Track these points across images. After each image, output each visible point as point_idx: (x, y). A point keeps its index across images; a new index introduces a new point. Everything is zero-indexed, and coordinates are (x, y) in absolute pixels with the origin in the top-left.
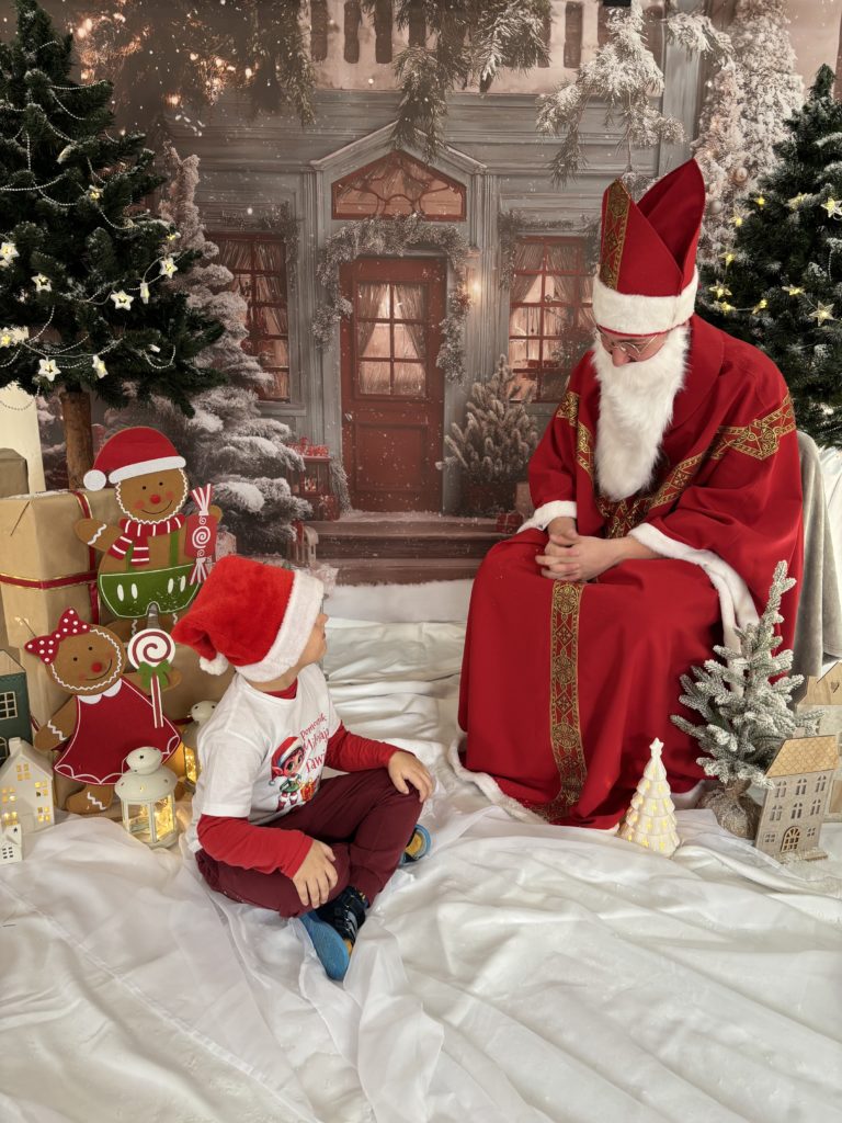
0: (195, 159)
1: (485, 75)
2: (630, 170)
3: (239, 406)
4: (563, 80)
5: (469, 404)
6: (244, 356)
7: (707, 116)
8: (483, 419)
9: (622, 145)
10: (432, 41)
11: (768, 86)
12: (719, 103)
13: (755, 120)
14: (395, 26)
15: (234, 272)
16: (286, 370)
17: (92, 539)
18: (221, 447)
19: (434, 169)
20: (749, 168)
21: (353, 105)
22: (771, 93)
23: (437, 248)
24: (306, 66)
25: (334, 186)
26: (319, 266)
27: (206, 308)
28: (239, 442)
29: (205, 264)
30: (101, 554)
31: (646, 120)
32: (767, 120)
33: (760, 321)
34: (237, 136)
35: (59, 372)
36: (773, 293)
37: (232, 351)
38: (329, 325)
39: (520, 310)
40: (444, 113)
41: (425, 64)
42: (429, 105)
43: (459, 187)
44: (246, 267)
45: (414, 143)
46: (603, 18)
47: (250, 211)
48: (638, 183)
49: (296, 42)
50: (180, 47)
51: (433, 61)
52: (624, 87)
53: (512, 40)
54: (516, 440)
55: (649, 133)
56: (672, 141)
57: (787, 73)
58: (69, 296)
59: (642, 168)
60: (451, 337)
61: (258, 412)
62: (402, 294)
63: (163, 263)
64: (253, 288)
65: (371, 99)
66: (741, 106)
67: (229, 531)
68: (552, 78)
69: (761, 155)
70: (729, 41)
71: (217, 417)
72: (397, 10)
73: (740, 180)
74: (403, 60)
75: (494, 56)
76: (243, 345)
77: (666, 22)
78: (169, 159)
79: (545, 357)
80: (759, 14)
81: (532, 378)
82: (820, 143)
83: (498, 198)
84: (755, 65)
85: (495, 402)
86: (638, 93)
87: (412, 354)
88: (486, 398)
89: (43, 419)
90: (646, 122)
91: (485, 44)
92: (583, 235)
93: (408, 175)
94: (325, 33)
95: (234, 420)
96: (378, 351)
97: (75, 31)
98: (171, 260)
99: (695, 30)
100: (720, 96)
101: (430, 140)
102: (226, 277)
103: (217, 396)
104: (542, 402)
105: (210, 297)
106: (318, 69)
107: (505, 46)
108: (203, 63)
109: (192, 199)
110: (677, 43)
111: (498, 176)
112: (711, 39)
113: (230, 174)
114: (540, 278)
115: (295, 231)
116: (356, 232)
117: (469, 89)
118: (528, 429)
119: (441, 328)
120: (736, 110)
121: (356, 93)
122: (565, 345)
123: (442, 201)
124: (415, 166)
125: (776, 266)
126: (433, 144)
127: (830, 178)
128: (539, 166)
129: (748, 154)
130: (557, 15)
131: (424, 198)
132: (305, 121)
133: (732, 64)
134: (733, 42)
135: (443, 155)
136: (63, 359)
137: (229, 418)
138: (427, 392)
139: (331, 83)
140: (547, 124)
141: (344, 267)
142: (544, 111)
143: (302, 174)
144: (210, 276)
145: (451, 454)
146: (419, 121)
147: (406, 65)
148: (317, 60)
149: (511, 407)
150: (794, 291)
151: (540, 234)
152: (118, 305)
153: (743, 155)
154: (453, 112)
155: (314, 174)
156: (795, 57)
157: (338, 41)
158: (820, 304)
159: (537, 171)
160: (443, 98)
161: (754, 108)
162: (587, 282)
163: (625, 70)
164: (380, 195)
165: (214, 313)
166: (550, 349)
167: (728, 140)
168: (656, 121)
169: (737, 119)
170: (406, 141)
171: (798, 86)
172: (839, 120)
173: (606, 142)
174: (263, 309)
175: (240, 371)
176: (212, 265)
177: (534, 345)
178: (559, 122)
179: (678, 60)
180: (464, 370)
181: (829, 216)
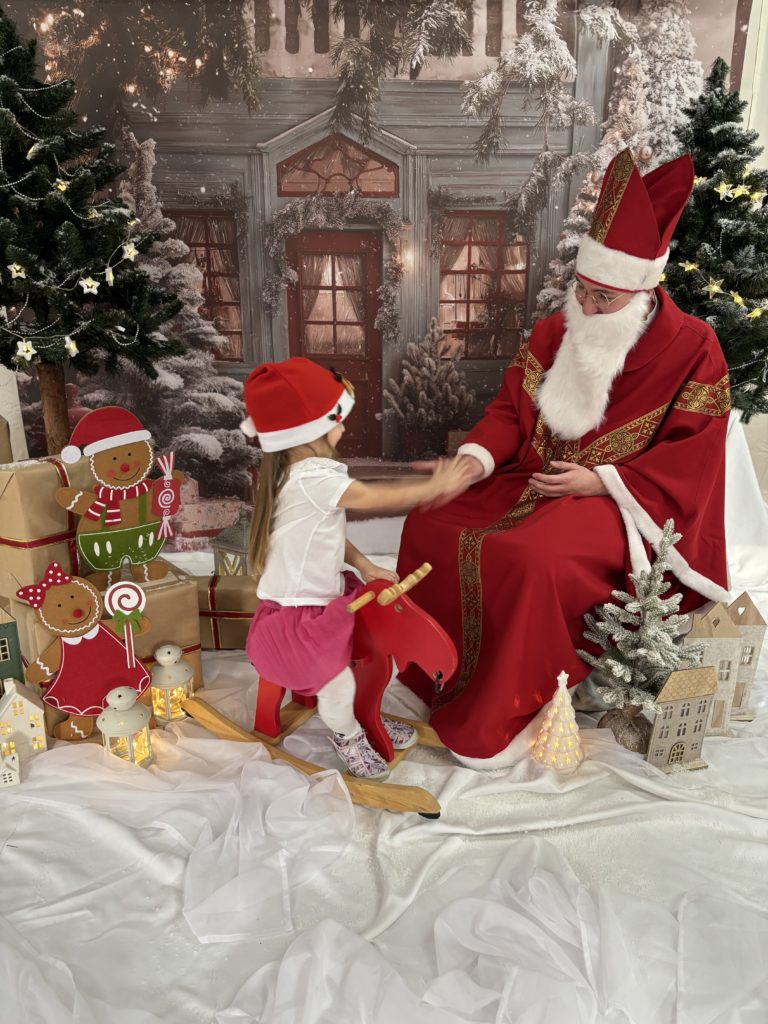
0: (152, 143)
1: (414, 63)
2: (547, 150)
3: (198, 365)
4: (486, 68)
5: (404, 362)
6: (201, 321)
7: (615, 99)
8: (417, 375)
9: (540, 127)
10: (365, 33)
11: (671, 72)
13: (659, 103)
14: (332, 20)
15: (190, 245)
16: (240, 333)
17: (70, 505)
18: (182, 402)
19: (371, 151)
20: (653, 147)
21: (295, 92)
22: (674, 77)
23: (373, 222)
24: (251, 56)
25: (279, 166)
26: (267, 240)
27: (164, 280)
28: (199, 398)
29: (161, 238)
30: (79, 517)
31: (560, 103)
32: (670, 102)
34: (189, 121)
35: (35, 352)
36: (670, 269)
37: (191, 317)
38: (277, 292)
39: (448, 276)
40: (378, 99)
41: (359, 54)
42: (364, 92)
43: (392, 167)
44: (201, 240)
45: (351, 127)
46: (521, 8)
47: (203, 190)
48: (553, 161)
49: (242, 35)
50: (135, 40)
51: (367, 51)
52: (541, 74)
53: (439, 31)
54: (447, 393)
55: (564, 116)
56: (584, 123)
57: (688, 59)
58: (41, 283)
59: (559, 147)
60: (387, 302)
61: (215, 371)
62: (342, 264)
63: (125, 248)
64: (208, 260)
65: (310, 86)
66: (646, 90)
67: (192, 477)
68: (476, 66)
69: (664, 135)
70: (636, 30)
71: (178, 376)
72: (333, 4)
73: (644, 157)
74: (340, 50)
75: (422, 46)
76: (200, 311)
77: (579, 13)
78: (127, 143)
79: (472, 318)
80: (663, 5)
81: (460, 337)
82: (714, 131)
83: (428, 177)
84: (659, 52)
85: (428, 359)
86: (553, 80)
87: (353, 317)
88: (420, 356)
89: (21, 380)
90: (561, 106)
91: (414, 35)
92: (507, 208)
93: (346, 156)
94: (268, 27)
95: (194, 378)
96: (321, 315)
97: (38, 26)
98: (133, 245)
99: (604, 22)
100: (627, 81)
101: (366, 124)
102: (182, 250)
103: (179, 361)
104: (470, 359)
105: (169, 268)
106: (262, 59)
107: (432, 37)
108: (157, 54)
109: (150, 179)
110: (589, 33)
111: (428, 156)
112: (619, 29)
113: (184, 155)
114: (466, 248)
115: (245, 207)
116: (300, 208)
117: (399, 77)
118: (457, 384)
119: (378, 294)
120: (641, 93)
121: (297, 82)
122: (489, 308)
123: (376, 179)
124: (352, 152)
126: (368, 127)
127: (722, 164)
128: (465, 147)
129: (653, 134)
130: (479, 8)
131: (361, 176)
132: (251, 107)
133: (638, 52)
134: (639, 31)
135: (375, 137)
136: (38, 340)
137: (189, 377)
138: (366, 351)
139: (274, 72)
140: (471, 108)
141: (290, 240)
142: (468, 96)
143: (249, 155)
144: (168, 249)
145: (389, 406)
146: (355, 106)
147: (343, 55)
148: (261, 51)
149: (442, 364)
150: (689, 267)
151: (466, 209)
152: (86, 291)
153: (648, 134)
154: (385, 98)
155: (261, 155)
156: (695, 44)
157: (280, 34)
158: (711, 279)
159: (461, 152)
160: (376, 86)
161: (658, 92)
162: (509, 251)
163: (542, 58)
164: (321, 174)
165: (172, 283)
166: (476, 312)
167: (634, 122)
168: (570, 105)
169: (643, 101)
170: (344, 125)
171: (698, 71)
172: (732, 109)
173: (524, 125)
174: (217, 278)
175: (198, 334)
176: (170, 239)
177: (462, 308)
178: (481, 106)
179: (589, 49)
180: (399, 332)
181: (721, 199)
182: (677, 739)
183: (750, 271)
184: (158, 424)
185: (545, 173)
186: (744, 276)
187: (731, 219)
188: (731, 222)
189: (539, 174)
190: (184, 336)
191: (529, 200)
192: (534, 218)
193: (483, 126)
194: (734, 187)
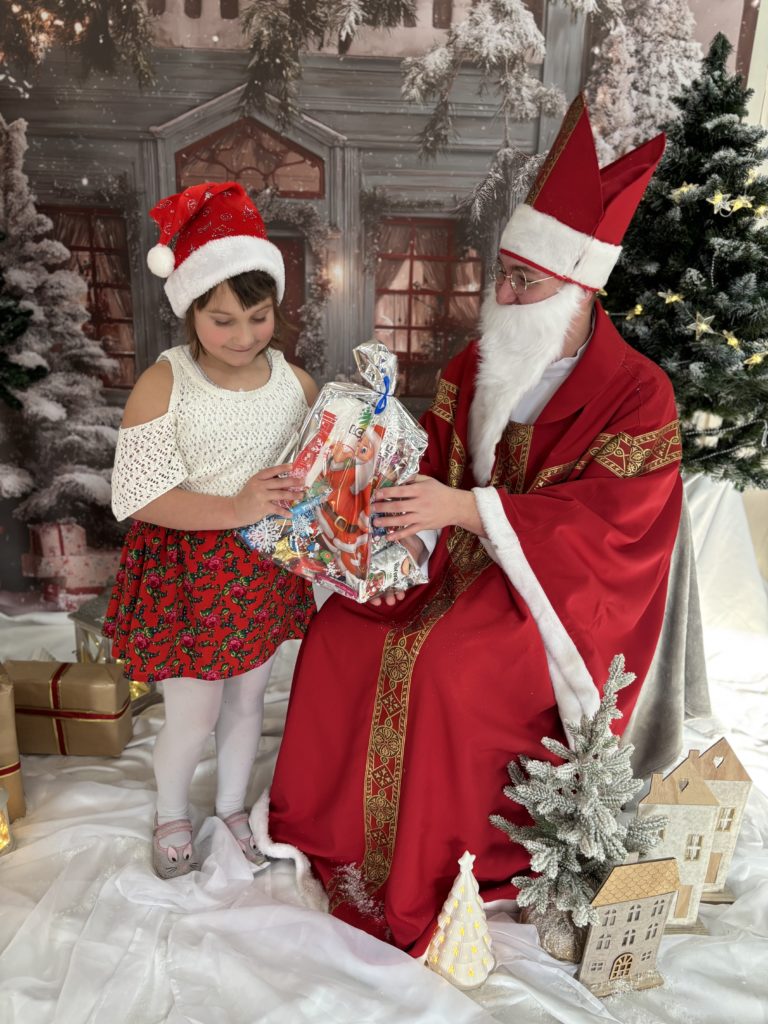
0: (22, 124)
1: (344, 34)
2: (507, 146)
3: (82, 393)
4: (433, 42)
6: (86, 341)
7: (593, 86)
9: (499, 118)
11: (663, 54)
12: (607, 72)
13: (646, 92)
15: (71, 249)
16: (132, 355)
18: (65, 436)
19: (288, 140)
21: (195, 65)
22: (666, 62)
23: (294, 228)
24: (142, 21)
25: (178, 155)
27: (40, 291)
28: (84, 432)
29: (38, 239)
31: (524, 89)
32: (661, 92)
33: (634, 330)
34: (67, 98)
36: (648, 299)
37: (73, 336)
39: (386, 297)
40: (298, 76)
41: (276, 20)
42: (282, 67)
43: (317, 161)
44: (84, 243)
45: (265, 109)
47: (85, 182)
48: (515, 160)
51: (285, 18)
52: (500, 52)
55: (529, 105)
56: (553, 113)
57: (684, 39)
59: (522, 143)
60: (311, 324)
61: (104, 400)
64: (93, 267)
65: (216, 58)
66: (632, 77)
67: (78, 523)
68: (420, 40)
70: (620, 1)
71: (60, 405)
74: (250, 16)
75: (354, 13)
76: (84, 328)
79: (414, 349)
82: (709, 125)
83: (360, 175)
84: (648, 30)
86: (516, 59)
90: (525, 92)
92: (458, 216)
93: (259, 145)
95: (78, 408)
100: (608, 63)
101: (284, 107)
102: (61, 254)
103: (58, 382)
105: (45, 276)
106: (156, 24)
108: (28, 16)
109: (21, 167)
110: (561, 4)
111: (360, 149)
113: (62, 139)
114: (406, 264)
115: (136, 204)
117: (325, 50)
119: (299, 315)
120: (625, 80)
121: (199, 53)
122: (435, 336)
123: (298, 176)
124: (266, 136)
125: (652, 269)
126: (286, 111)
127: (719, 169)
128: (406, 139)
129: (639, 130)
131: (279, 171)
132: (143, 82)
133: (622, 29)
134: (624, 2)
135: (295, 123)
137: (72, 406)
139: (171, 41)
140: (414, 92)
142: (411, 76)
143: (141, 141)
144: (44, 253)
146: (270, 84)
147: (255, 21)
148: (155, 15)
150: (672, 298)
151: (407, 215)
153: (633, 131)
154: (308, 76)
155: (155, 142)
156: (694, 22)
158: (698, 315)
159: (401, 145)
160: (297, 60)
161: (646, 79)
162: (459, 268)
163: (502, 32)
164: (229, 166)
165: (50, 294)
166: (419, 340)
167: (616, 115)
168: (536, 92)
169: (626, 89)
170: (256, 107)
171: (697, 54)
172: (734, 98)
173: (480, 114)
174: (104, 290)
175: (83, 356)
176: (46, 240)
177: (402, 337)
178: (427, 90)
179: (561, 21)
180: (325, 361)
181: (715, 212)
182: (622, 950)
183: (750, 306)
184: (36, 460)
185: (505, 175)
186: (740, 313)
187: (727, 238)
188: (726, 242)
189: (498, 175)
190: (66, 358)
191: (484, 206)
192: (490, 229)
193: (429, 115)
194: (733, 198)
